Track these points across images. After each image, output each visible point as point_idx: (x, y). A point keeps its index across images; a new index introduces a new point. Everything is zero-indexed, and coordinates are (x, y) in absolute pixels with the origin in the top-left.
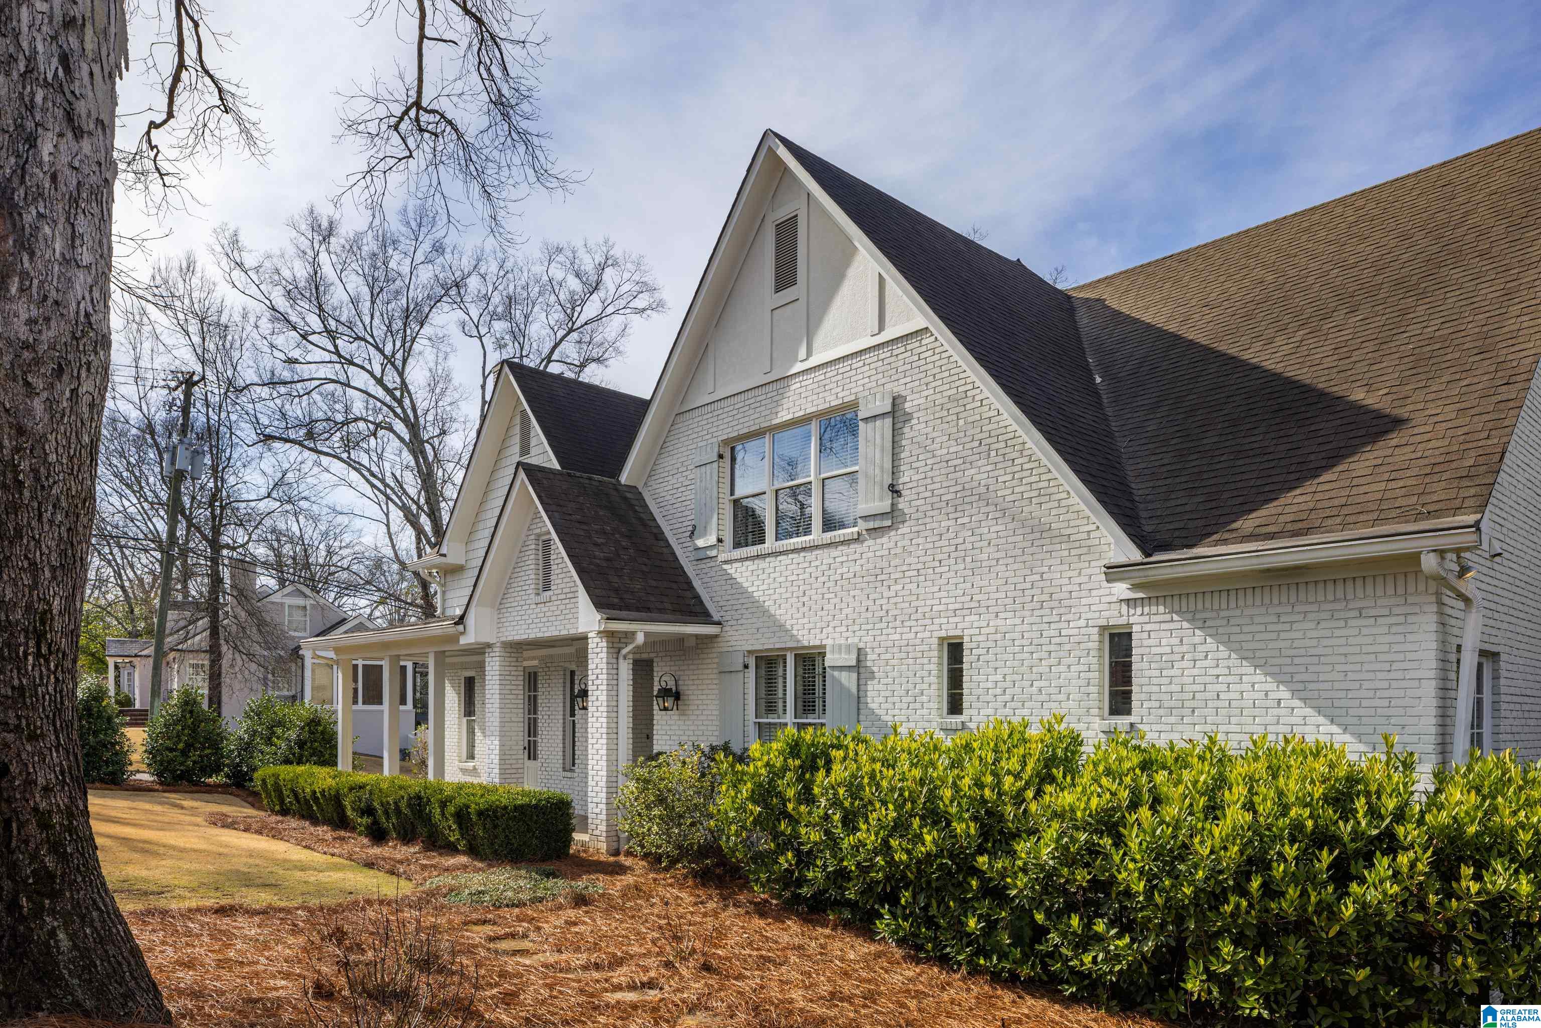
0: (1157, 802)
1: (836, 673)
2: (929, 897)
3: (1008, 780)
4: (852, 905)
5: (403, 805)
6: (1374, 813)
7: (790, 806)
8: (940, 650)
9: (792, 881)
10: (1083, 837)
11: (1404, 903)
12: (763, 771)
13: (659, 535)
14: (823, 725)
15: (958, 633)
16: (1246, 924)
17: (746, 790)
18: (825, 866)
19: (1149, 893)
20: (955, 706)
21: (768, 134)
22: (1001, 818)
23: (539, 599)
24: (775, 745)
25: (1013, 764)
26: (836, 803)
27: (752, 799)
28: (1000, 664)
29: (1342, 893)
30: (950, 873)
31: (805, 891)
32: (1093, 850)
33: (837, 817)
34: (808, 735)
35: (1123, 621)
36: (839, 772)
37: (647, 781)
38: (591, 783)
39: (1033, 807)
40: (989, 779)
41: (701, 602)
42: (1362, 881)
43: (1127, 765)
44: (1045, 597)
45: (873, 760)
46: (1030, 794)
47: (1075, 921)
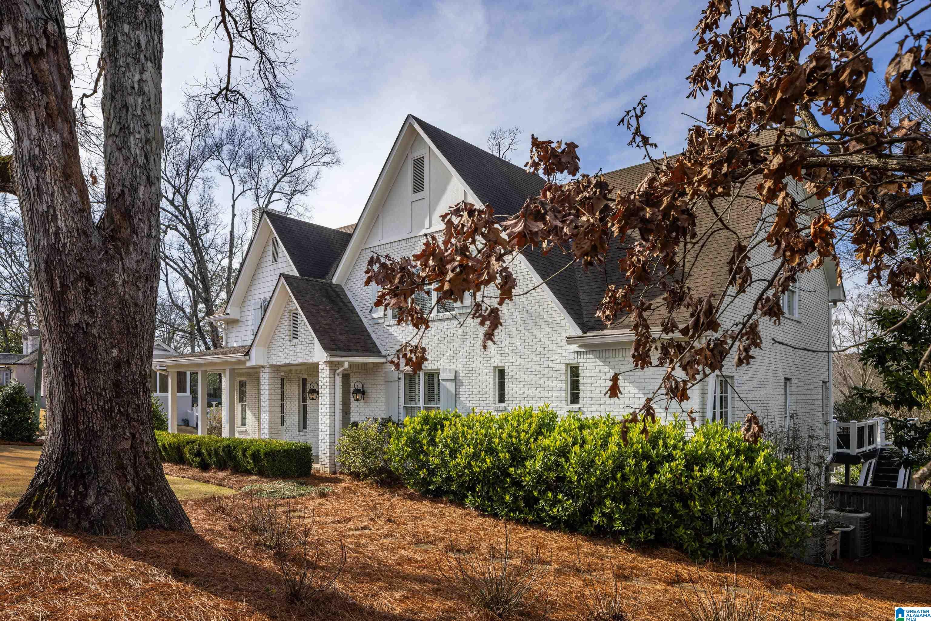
0: (584, 442)
1: (445, 383)
2: (489, 488)
3: (523, 434)
4: (454, 493)
5: (220, 450)
6: (665, 445)
7: (425, 448)
8: (494, 373)
9: (424, 483)
10: (553, 458)
11: (674, 481)
12: (411, 431)
13: (353, 311)
14: (438, 408)
15: (503, 364)
16: (616, 492)
17: (403, 440)
18: (441, 475)
19: (578, 481)
20: (502, 399)
21: (409, 116)
22: (520, 451)
23: (291, 344)
24: (416, 419)
25: (526, 427)
26: (447, 446)
27: (406, 444)
28: (522, 380)
29: (651, 477)
30: (498, 477)
31: (432, 487)
32: (558, 464)
33: (447, 452)
34: (432, 413)
35: (575, 361)
36: (448, 431)
37: (353, 437)
38: (321, 438)
39: (533, 446)
40: (515, 434)
41: (376, 346)
42: (658, 472)
43: (573, 427)
44: (542, 349)
45: (463, 426)
46: (532, 440)
47: (550, 494)
